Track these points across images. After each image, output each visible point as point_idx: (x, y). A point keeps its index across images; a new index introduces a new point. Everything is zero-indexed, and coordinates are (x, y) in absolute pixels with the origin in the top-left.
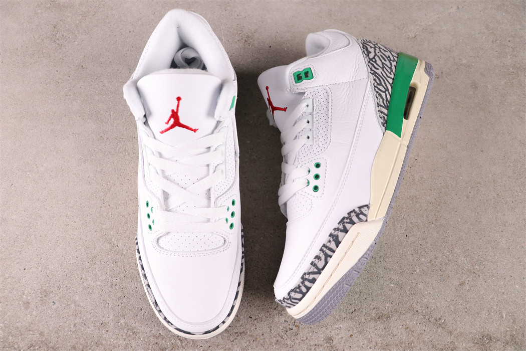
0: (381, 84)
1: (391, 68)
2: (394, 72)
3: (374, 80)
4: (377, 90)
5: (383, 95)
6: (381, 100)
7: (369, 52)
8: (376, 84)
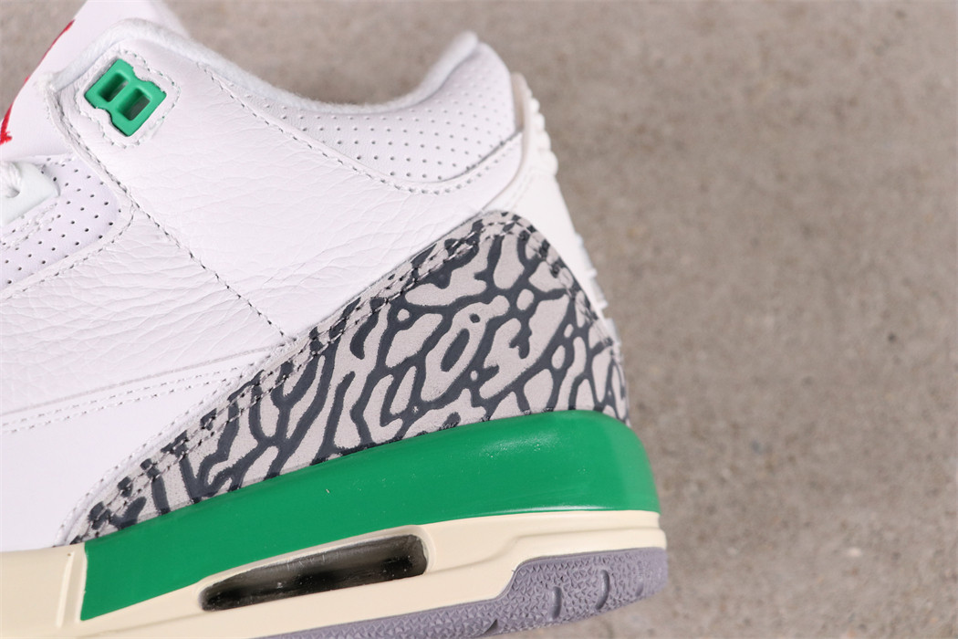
0: (284, 404)
1: (418, 407)
2: (412, 431)
3: (287, 368)
4: (244, 402)
5: (244, 443)
6: (211, 447)
7: (440, 278)
8: (268, 384)
